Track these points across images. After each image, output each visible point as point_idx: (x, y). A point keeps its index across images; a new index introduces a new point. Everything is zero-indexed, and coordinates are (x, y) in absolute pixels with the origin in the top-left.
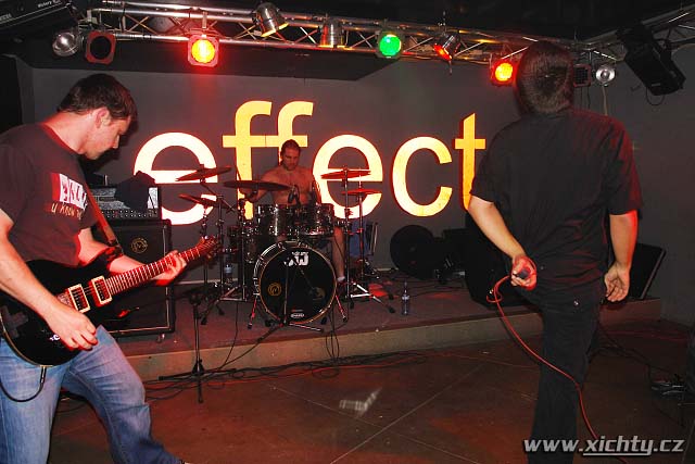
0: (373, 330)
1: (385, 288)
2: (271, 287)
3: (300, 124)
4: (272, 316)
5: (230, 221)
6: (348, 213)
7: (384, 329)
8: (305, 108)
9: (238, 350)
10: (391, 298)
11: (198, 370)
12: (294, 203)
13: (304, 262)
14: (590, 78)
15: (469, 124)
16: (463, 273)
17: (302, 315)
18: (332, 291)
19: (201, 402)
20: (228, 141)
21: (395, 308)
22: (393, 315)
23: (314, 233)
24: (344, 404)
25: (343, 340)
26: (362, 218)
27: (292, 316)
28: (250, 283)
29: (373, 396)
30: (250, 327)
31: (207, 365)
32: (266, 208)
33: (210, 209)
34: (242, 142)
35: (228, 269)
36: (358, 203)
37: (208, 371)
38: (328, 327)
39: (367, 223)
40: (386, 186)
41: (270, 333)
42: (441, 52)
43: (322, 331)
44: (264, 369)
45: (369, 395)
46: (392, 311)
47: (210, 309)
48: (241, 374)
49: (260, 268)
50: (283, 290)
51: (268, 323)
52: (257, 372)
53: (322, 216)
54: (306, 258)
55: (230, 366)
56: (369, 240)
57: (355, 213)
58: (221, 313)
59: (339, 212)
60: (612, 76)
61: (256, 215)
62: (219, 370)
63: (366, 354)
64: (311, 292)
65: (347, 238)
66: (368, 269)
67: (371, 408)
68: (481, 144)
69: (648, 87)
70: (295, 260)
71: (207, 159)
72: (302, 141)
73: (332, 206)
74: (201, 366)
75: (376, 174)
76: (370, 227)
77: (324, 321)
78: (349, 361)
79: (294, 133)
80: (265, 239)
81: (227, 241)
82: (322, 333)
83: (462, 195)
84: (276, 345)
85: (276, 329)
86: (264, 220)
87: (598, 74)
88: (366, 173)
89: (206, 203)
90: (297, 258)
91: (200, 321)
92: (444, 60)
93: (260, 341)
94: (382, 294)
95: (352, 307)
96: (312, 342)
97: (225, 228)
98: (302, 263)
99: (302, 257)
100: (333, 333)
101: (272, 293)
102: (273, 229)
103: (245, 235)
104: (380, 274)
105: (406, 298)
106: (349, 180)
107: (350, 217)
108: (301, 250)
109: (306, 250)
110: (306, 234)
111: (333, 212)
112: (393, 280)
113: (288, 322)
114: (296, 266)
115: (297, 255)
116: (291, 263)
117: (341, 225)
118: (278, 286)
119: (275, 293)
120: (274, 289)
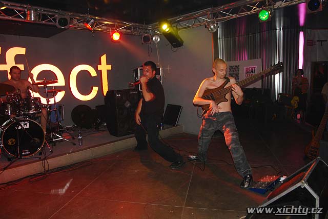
0: (66, 154)
1: (70, 134)
2: (9, 141)
4: (11, 155)
6: (48, 101)
7: (71, 153)
8: (22, 51)
10: (74, 139)
13: (27, 126)
14: (151, 40)
15: (104, 58)
16: (105, 124)
17: (28, 153)
18: (43, 138)
21: (75, 143)
22: (75, 146)
23: (31, 112)
24: (53, 192)
25: (50, 161)
26: (56, 103)
27: (23, 153)
29: (68, 185)
36: (53, 96)
38: (43, 157)
39: (59, 106)
40: (67, 88)
42: (88, 27)
45: (66, 185)
46: (75, 144)
49: (2, 133)
50: (16, 142)
51: (9, 159)
53: (34, 103)
54: (28, 124)
56: (60, 113)
57: (52, 101)
59: (44, 101)
60: (159, 40)
63: (63, 165)
64: (32, 141)
65: (49, 113)
66: (61, 127)
67: (67, 191)
68: (109, 67)
69: (172, 44)
70: (21, 126)
72: (21, 67)
73: (40, 98)
75: (61, 82)
77: (41, 154)
78: (55, 170)
79: (16, 63)
82: (40, 159)
83: (103, 90)
84: (15, 169)
85: (14, 161)
87: (154, 39)
88: (56, 82)
90: (23, 125)
92: (89, 30)
94: (69, 137)
95: (55, 145)
96: (35, 165)
98: (25, 127)
99: (26, 124)
100: (45, 159)
101: (10, 144)
102: (8, 112)
104: (67, 128)
105: (80, 138)
106: (47, 85)
107: (50, 103)
108: (24, 121)
109: (27, 121)
110: (27, 113)
111: (40, 101)
112: (74, 131)
113: (21, 157)
114: (22, 129)
115: (22, 124)
116: (20, 128)
117: (45, 107)
118: (14, 140)
119: (12, 144)
120: (11, 142)
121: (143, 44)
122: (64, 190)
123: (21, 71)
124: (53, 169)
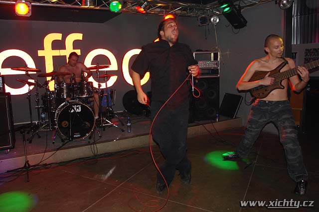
0: (113, 140)
1: (119, 120)
2: (63, 123)
3: (76, 44)
4: (64, 137)
5: (42, 92)
6: (100, 86)
7: (118, 140)
8: (79, 36)
9: (48, 154)
11: (27, 166)
12: (73, 82)
13: (79, 110)
14: (208, 21)
17: (79, 136)
18: (93, 123)
19: (28, 181)
20: (40, 53)
21: (124, 129)
22: (123, 133)
23: (84, 96)
25: (99, 146)
26: (107, 88)
27: (75, 136)
28: (53, 122)
29: (111, 172)
30: (53, 143)
31: (31, 163)
32: (59, 85)
33: (32, 87)
34: (48, 53)
35: (43, 116)
36: (105, 81)
37: (32, 166)
38: (92, 141)
39: (111, 90)
40: (119, 73)
41: (63, 145)
42: (141, 10)
43: (89, 142)
44: (61, 163)
45: (109, 171)
46: (123, 131)
47: (33, 136)
48: (49, 166)
49: (58, 114)
50: (69, 124)
51: (63, 141)
52: (57, 164)
53: (87, 88)
54: (80, 108)
55: (44, 162)
56: (112, 97)
57: (103, 86)
58: (39, 137)
59: (96, 85)
60: (218, 20)
61: (55, 88)
62: (38, 165)
64: (83, 125)
66: (111, 112)
69: (233, 25)
70: (74, 109)
71: (31, 63)
72: (78, 52)
73: (92, 83)
74: (28, 164)
75: (114, 66)
76: (112, 92)
77: (90, 138)
78: (103, 156)
79: (74, 49)
81: (41, 101)
82: (89, 144)
84: (66, 151)
85: (66, 143)
86: (59, 90)
87: (212, 19)
88: (107, 67)
89: (30, 84)
90: (75, 108)
91: (28, 142)
92: (142, 13)
93: (58, 149)
94: (118, 123)
96: (84, 148)
97: (40, 95)
98: (78, 111)
99: (78, 108)
100: (94, 143)
101: (64, 126)
102: (63, 95)
103: (50, 98)
104: (118, 114)
105: (129, 124)
106: (100, 70)
107: (101, 88)
108: (77, 104)
109: (80, 104)
110: (81, 96)
111: (92, 86)
112: (124, 116)
113: (72, 139)
114: (75, 112)
115: (75, 107)
116: (72, 111)
117: (97, 92)
118: (67, 122)
119: (65, 126)
120: (65, 123)
121: (199, 26)
122: (106, 177)
123: (78, 56)
124: (101, 154)
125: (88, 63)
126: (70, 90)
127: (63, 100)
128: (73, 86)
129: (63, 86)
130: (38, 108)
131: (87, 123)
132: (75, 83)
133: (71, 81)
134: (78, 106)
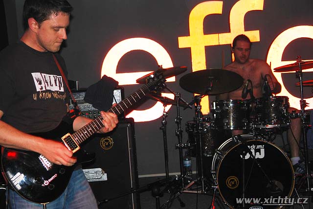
2: (228, 180)
3: (251, 19)
5: (187, 116)
6: (304, 104)
8: (256, 3)
13: (261, 155)
20: (183, 42)
23: (270, 126)
28: (208, 176)
32: (220, 104)
33: (169, 107)
34: (197, 42)
35: (187, 163)
49: (217, 161)
50: (241, 185)
53: (277, 110)
54: (263, 151)
58: (182, 205)
61: (212, 111)
64: (269, 185)
70: (251, 153)
71: (165, 60)
72: (254, 36)
73: (287, 98)
79: (246, 29)
80: (221, 133)
81: (185, 136)
86: (219, 115)
89: (166, 102)
90: (253, 151)
97: (183, 123)
98: (258, 156)
99: (258, 151)
101: (229, 186)
102: (229, 124)
103: (203, 130)
106: (304, 71)
107: (306, 109)
108: (257, 143)
109: (261, 144)
110: (261, 127)
111: (288, 104)
114: (252, 159)
115: (252, 148)
116: (248, 156)
118: (236, 179)
119: (233, 186)
120: (232, 181)
123: (251, 43)
125: (275, 57)
126: (242, 114)
127: (229, 134)
128: (248, 105)
129: (228, 105)
130: (181, 149)
131: (276, 183)
132: (253, 100)
133: (244, 96)
134: (258, 147)
